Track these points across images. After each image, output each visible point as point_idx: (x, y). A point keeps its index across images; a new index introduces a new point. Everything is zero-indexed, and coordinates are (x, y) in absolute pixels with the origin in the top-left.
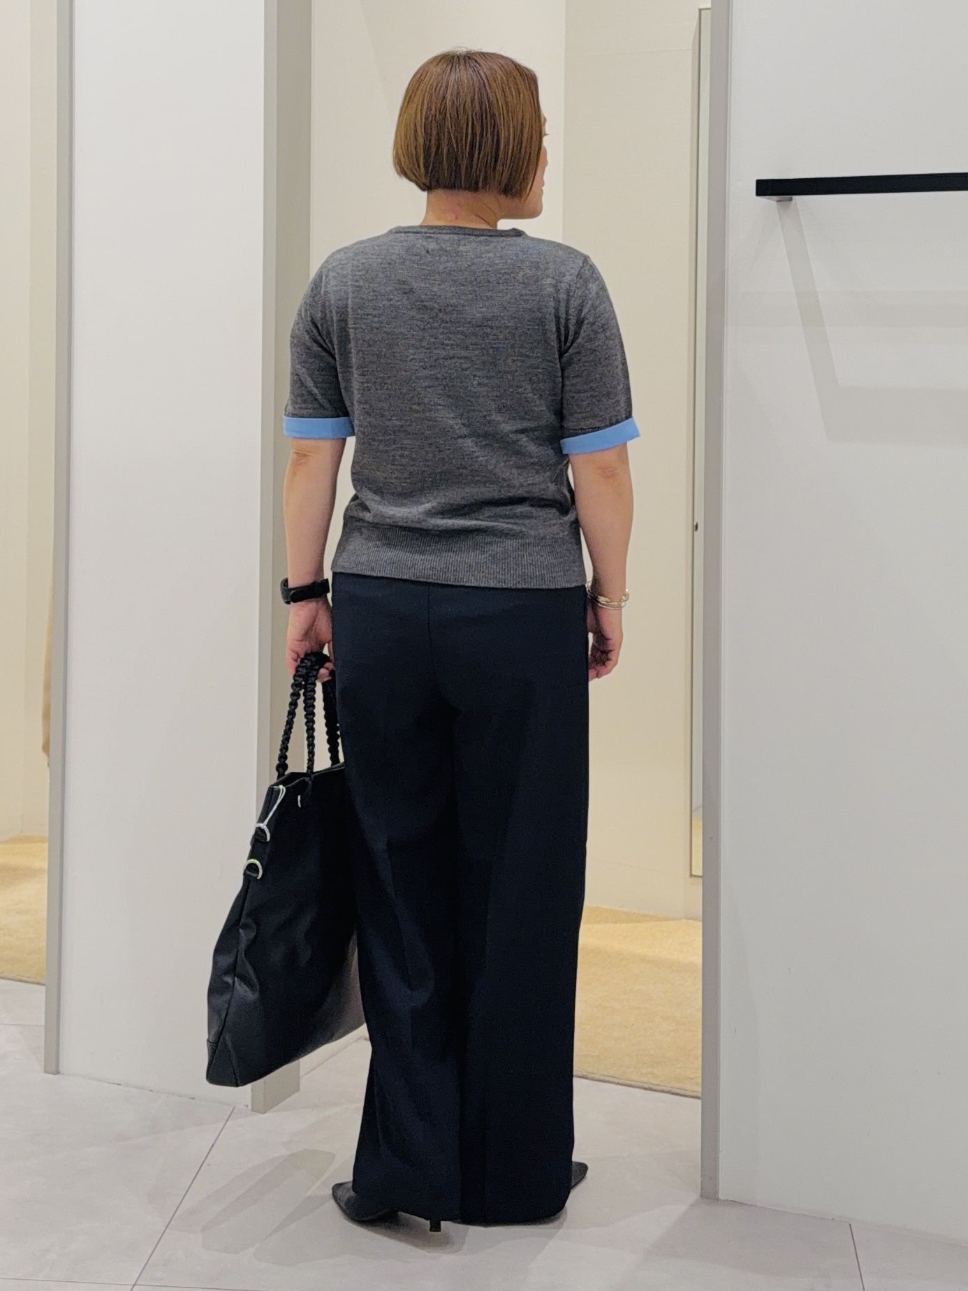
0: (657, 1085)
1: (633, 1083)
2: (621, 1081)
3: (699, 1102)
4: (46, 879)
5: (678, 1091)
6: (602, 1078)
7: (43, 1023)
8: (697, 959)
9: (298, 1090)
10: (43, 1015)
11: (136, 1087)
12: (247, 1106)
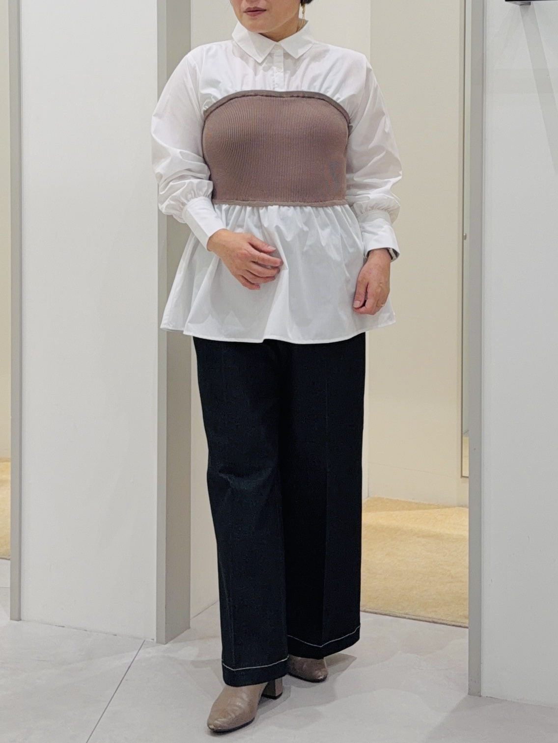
0: (439, 619)
1: (421, 618)
2: (414, 617)
3: (467, 630)
4: (9, 487)
5: (453, 623)
6: (401, 615)
7: (9, 586)
8: (465, 532)
9: (189, 628)
10: (9, 580)
11: (76, 628)
12: (153, 640)
